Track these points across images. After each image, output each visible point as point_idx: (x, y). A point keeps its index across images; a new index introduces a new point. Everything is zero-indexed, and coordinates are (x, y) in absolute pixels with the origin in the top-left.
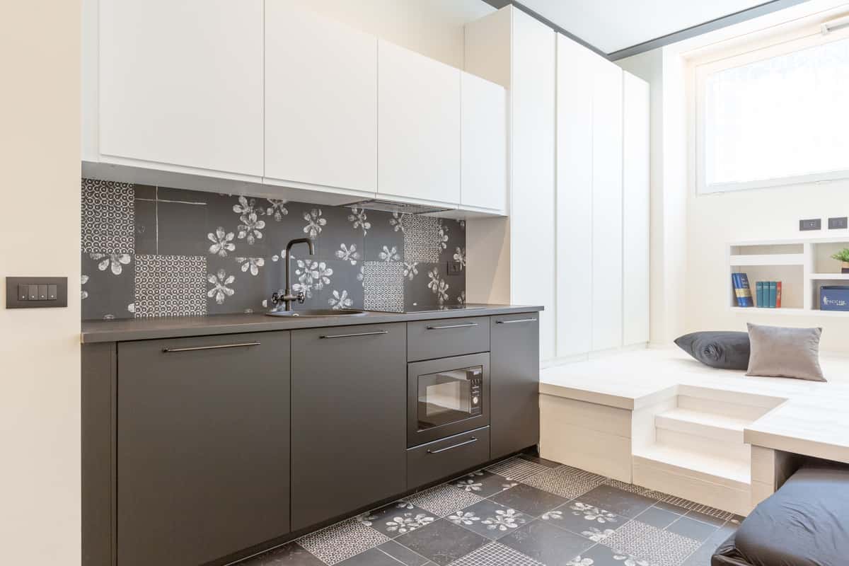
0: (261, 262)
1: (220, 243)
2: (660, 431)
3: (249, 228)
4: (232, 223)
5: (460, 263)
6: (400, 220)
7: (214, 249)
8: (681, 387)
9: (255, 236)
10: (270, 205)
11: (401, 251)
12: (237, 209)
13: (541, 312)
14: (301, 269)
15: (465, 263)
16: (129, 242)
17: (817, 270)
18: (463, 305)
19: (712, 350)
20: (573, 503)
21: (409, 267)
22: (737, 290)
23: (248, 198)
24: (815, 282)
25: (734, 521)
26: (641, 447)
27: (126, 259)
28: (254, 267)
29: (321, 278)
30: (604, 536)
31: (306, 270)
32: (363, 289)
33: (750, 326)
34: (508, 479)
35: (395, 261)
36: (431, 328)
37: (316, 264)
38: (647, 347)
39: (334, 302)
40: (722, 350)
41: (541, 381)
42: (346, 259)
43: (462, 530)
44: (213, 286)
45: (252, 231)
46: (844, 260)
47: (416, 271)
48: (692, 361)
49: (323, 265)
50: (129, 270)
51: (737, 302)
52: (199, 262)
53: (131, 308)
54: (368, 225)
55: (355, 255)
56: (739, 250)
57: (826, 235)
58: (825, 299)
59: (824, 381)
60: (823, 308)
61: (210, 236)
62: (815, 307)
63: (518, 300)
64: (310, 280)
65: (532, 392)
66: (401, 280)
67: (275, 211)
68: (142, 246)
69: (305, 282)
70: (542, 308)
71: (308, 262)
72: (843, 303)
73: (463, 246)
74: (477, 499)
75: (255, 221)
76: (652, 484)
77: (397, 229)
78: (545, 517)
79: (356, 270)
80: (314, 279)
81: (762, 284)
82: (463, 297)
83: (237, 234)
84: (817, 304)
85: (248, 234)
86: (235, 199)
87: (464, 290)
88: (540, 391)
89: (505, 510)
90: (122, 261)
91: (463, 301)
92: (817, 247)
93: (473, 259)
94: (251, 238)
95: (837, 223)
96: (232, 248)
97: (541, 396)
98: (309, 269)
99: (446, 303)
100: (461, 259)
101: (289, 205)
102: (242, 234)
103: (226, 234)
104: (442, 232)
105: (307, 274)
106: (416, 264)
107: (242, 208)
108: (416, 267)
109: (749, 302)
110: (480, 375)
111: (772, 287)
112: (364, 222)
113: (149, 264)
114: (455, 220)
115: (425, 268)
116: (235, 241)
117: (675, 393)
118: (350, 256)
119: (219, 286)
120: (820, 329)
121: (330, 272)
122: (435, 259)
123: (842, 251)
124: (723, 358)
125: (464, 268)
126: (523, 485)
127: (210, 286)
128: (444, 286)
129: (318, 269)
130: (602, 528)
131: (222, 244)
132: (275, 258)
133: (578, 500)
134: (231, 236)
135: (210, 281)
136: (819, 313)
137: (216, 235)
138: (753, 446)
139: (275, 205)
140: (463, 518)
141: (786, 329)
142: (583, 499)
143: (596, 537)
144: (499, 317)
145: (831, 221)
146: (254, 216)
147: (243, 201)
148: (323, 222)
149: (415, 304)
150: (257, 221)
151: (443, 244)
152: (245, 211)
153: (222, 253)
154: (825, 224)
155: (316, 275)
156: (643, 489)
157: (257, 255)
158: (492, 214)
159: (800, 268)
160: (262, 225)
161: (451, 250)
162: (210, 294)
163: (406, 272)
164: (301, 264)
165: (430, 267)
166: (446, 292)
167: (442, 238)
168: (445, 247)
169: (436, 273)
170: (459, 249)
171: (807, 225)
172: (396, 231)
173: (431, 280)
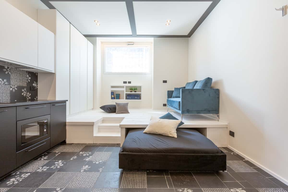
2: (100, 129)
5: (35, 87)
6: (8, 70)
8: (103, 118)
11: (9, 81)
13: (67, 102)
15: (37, 87)
17: (126, 92)
18: (37, 100)
19: (109, 109)
20: (79, 153)
21: (13, 87)
22: (112, 96)
24: (126, 94)
25: (117, 145)
26: (96, 134)
30: (90, 158)
33: (116, 103)
34: (57, 152)
35: (6, 85)
36: (27, 108)
38: (92, 110)
40: (111, 109)
41: (67, 121)
43: (43, 173)
46: (131, 90)
47: (16, 89)
48: (104, 112)
51: (112, 98)
56: (112, 87)
57: (128, 85)
58: (128, 97)
60: (127, 99)
62: (126, 99)
63: (59, 98)
65: (64, 125)
66: (9, 92)
70: (67, 101)
72: (130, 98)
73: (37, 81)
74: (47, 161)
76: (98, 142)
77: (7, 73)
78: (71, 159)
81: (116, 94)
82: (37, 98)
87: (37, 95)
88: (66, 124)
89: (58, 161)
91: (37, 99)
92: (126, 87)
93: (41, 86)
95: (130, 82)
97: (67, 126)
99: (29, 100)
100: (36, 86)
104: (28, 76)
106: (16, 86)
108: (16, 87)
109: (114, 98)
110: (47, 123)
114: (33, 72)
115: (20, 88)
117: (102, 120)
120: (128, 103)
122: (25, 85)
123: (131, 88)
124: (111, 110)
125: (37, 89)
126: (62, 152)
128: (29, 94)
130: (88, 156)
133: (81, 151)
136: (127, 100)
138: (121, 128)
140: (42, 169)
141: (123, 103)
142: (82, 151)
143: (87, 159)
144: (53, 104)
145: (128, 82)
149: (16, 101)
151: (28, 80)
156: (97, 144)
158: (49, 72)
159: (123, 91)
161: (32, 82)
163: (11, 89)
165: (23, 88)
166: (30, 96)
167: (28, 78)
168: (29, 81)
169: (25, 90)
170: (35, 82)
171: (125, 82)
172: (6, 73)
173: (23, 92)
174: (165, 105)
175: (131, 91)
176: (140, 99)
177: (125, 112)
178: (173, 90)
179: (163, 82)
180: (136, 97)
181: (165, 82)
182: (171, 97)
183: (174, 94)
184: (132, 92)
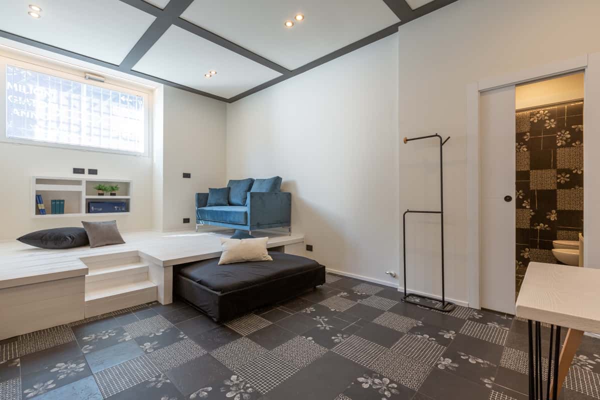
17: (87, 194)
20: (81, 340)
22: (39, 205)
24: (87, 199)
30: (130, 336)
33: (84, 223)
46: (98, 189)
51: (39, 212)
56: (39, 181)
58: (92, 208)
59: (125, 243)
60: (91, 212)
62: (86, 212)
72: (101, 209)
81: (54, 201)
84: (89, 211)
89: (54, 367)
92: (88, 182)
95: (93, 172)
111: (62, 203)
123: (98, 185)
130: (120, 335)
133: (78, 337)
136: (89, 214)
138: (165, 267)
143: (127, 339)
145: (89, 170)
154: (86, 171)
159: (80, 193)
171: (77, 171)
174: (186, 221)
175: (101, 192)
176: (127, 210)
177: (114, 243)
178: (208, 191)
179: (184, 177)
180: (115, 207)
181: (187, 176)
182: (205, 206)
183: (211, 200)
184: (102, 194)
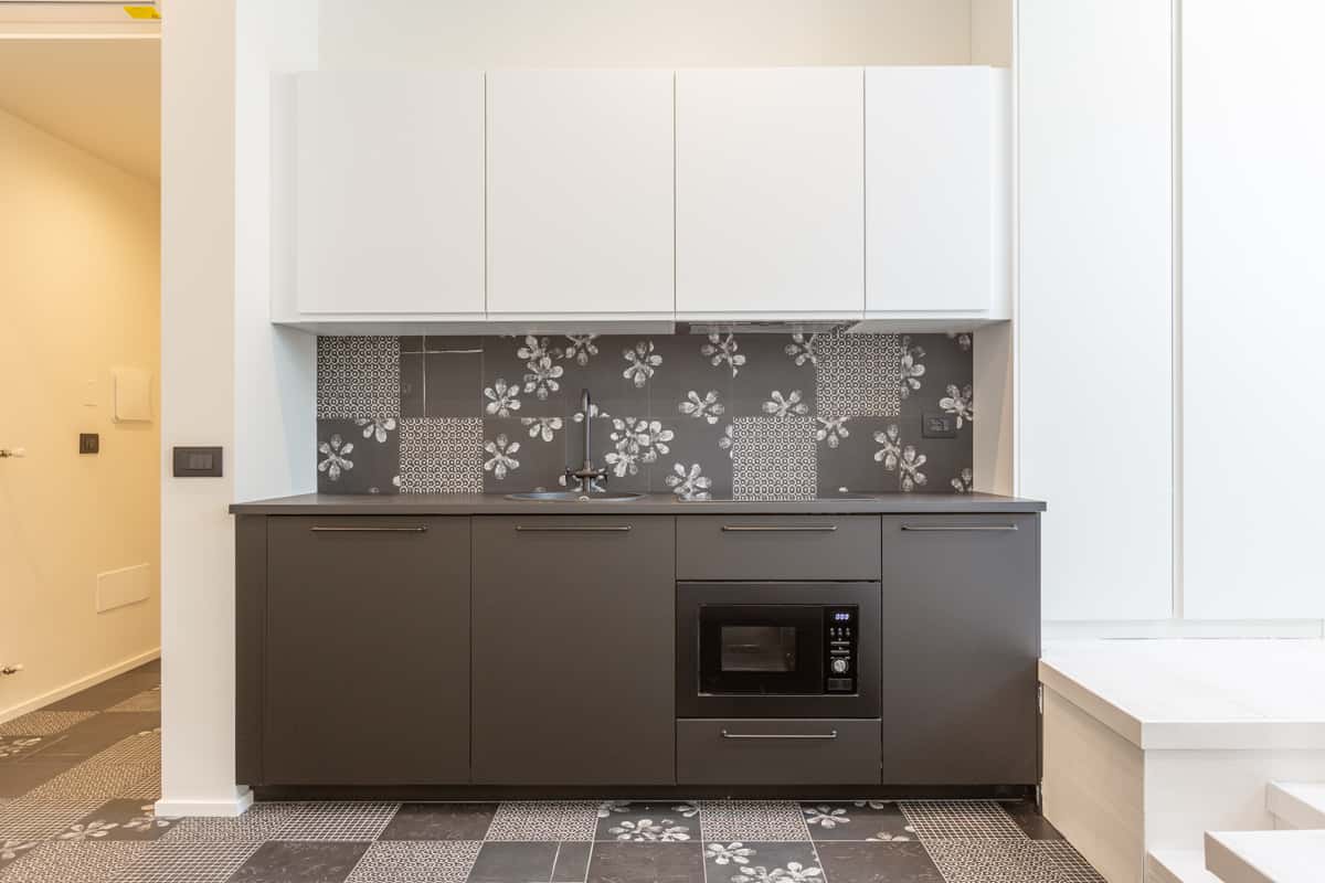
0: (557, 424)
1: (501, 400)
3: (540, 378)
4: (516, 372)
5: (957, 414)
6: (808, 346)
7: (492, 407)
9: (548, 388)
10: (571, 344)
11: (809, 397)
12: (523, 354)
13: (1042, 514)
14: (619, 432)
15: (971, 414)
16: (394, 404)
18: (967, 491)
21: (829, 425)
23: (539, 338)
27: (391, 425)
28: (547, 430)
29: (653, 444)
31: (628, 434)
32: (732, 461)
35: (797, 415)
37: (644, 424)
39: (675, 481)
42: (698, 414)
44: (492, 456)
45: (544, 381)
47: (844, 432)
49: (656, 426)
50: (393, 436)
52: (474, 424)
53: (396, 481)
54: (741, 360)
55: (715, 409)
61: (488, 392)
64: (635, 448)
66: (810, 447)
67: (578, 351)
68: (409, 408)
69: (626, 451)
70: (1043, 506)
71: (631, 421)
73: (966, 382)
75: (548, 367)
77: (800, 361)
79: (719, 430)
80: (640, 446)
82: (967, 478)
83: (523, 386)
85: (538, 386)
86: (521, 341)
87: (970, 466)
90: (386, 427)
91: (965, 487)
94: (542, 391)
96: (516, 405)
98: (633, 431)
99: (918, 490)
100: (960, 407)
101: (601, 341)
102: (530, 387)
103: (509, 387)
104: (908, 360)
105: (629, 439)
106: (843, 419)
107: (531, 352)
108: (844, 425)
112: (733, 354)
113: (417, 430)
114: (943, 336)
115: (864, 429)
116: (521, 396)
118: (705, 411)
119: (499, 456)
121: (669, 435)
122: (892, 408)
125: (968, 425)
127: (487, 456)
128: (914, 461)
129: (647, 431)
131: (503, 401)
132: (579, 418)
134: (514, 390)
135: (487, 449)
137: (495, 390)
139: (579, 343)
146: (547, 361)
147: (532, 342)
148: (657, 360)
149: (843, 489)
150: (552, 367)
151: (911, 380)
152: (534, 356)
153: (503, 412)
155: (645, 440)
157: (551, 414)
160: (559, 372)
161: (934, 386)
162: (488, 466)
163: (821, 434)
164: (619, 425)
165: (881, 424)
166: (919, 470)
167: (909, 370)
168: (917, 385)
169: (892, 434)
170: (953, 389)
172: (799, 364)
173: (882, 446)
